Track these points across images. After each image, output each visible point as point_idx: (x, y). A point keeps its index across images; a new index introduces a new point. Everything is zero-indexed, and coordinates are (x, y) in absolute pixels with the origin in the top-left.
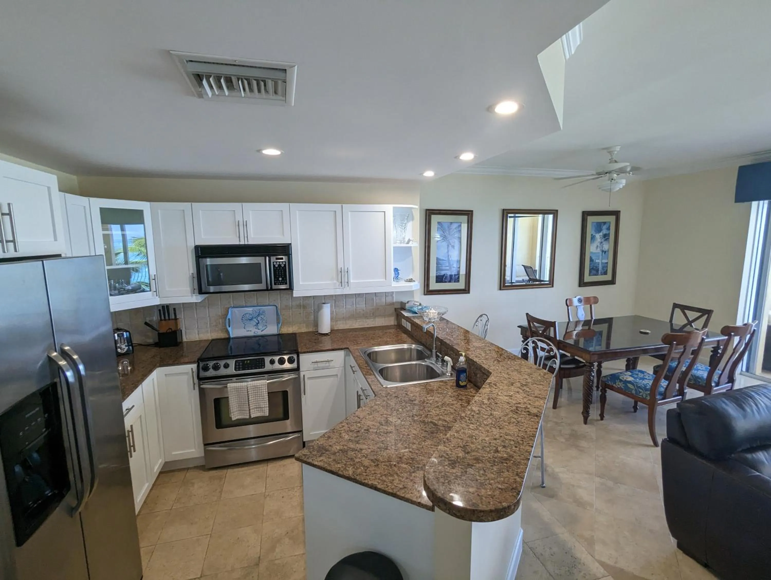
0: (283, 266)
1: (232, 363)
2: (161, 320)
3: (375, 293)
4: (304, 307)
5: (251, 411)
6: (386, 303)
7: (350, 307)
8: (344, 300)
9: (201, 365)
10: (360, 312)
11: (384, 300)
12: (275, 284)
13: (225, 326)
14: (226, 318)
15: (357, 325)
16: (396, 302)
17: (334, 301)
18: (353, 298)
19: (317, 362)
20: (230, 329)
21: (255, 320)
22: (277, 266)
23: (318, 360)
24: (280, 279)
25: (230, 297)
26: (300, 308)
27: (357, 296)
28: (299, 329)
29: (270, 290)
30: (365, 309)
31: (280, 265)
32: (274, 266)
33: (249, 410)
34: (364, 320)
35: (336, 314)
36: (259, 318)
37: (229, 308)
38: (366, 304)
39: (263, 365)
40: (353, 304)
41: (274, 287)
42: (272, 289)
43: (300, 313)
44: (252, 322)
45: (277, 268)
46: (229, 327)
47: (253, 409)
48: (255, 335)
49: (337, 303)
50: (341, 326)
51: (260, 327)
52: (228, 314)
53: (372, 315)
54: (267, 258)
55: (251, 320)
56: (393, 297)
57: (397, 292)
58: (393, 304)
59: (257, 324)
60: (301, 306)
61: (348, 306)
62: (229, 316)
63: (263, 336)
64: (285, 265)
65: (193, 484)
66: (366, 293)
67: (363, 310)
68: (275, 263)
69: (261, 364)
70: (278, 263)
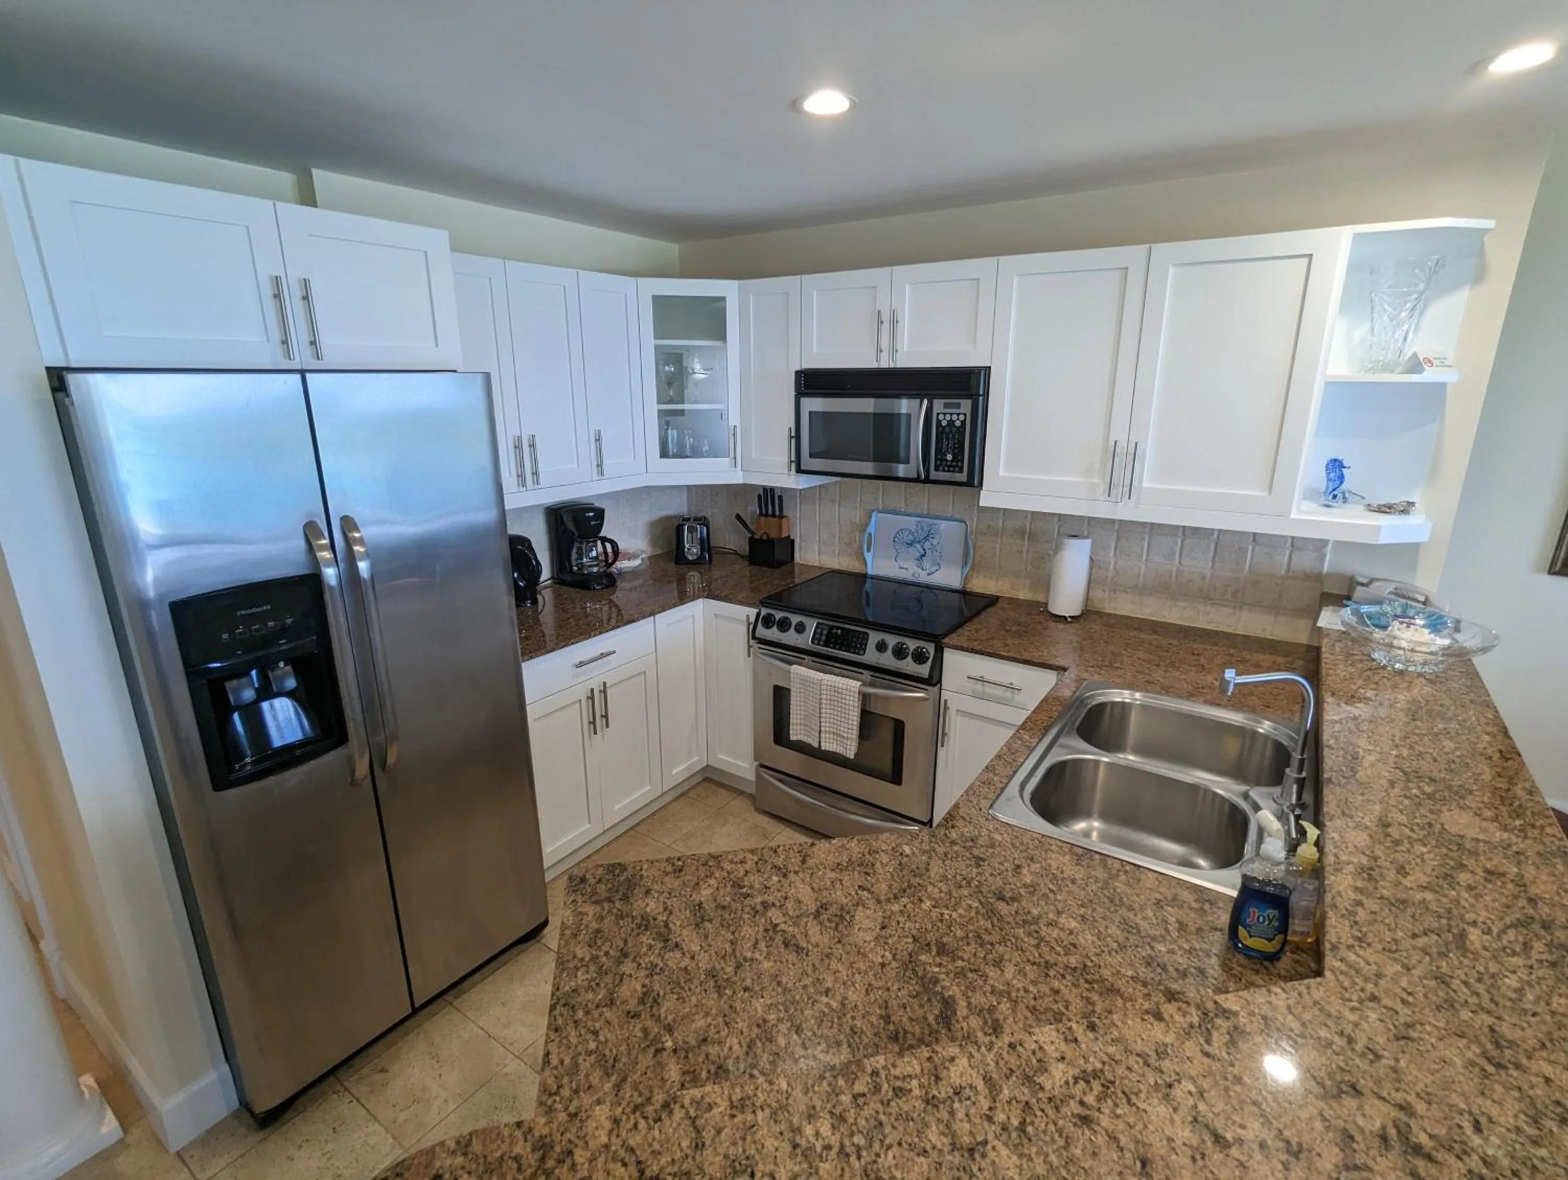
0: (958, 424)
1: (811, 625)
2: (761, 514)
3: (1255, 534)
4: (1033, 537)
5: (823, 735)
6: (1288, 570)
7: (1162, 560)
8: (1147, 539)
9: (764, 611)
10: (1190, 581)
11: (1286, 559)
12: (937, 469)
13: (861, 548)
14: (864, 530)
15: (1175, 614)
16: (1329, 575)
17: (1115, 535)
18: (1176, 535)
19: (981, 680)
20: (868, 556)
21: (917, 545)
22: (944, 423)
23: (987, 677)
24: (949, 457)
25: (878, 489)
26: (1023, 540)
27: (1188, 533)
28: (1013, 589)
29: (924, 482)
30: (1209, 574)
31: (951, 422)
32: (939, 422)
33: (820, 732)
34: (1201, 607)
35: (1117, 573)
36: (927, 545)
37: (873, 511)
38: (1214, 560)
39: (861, 648)
40: (1173, 554)
41: (934, 475)
42: (927, 480)
43: (1021, 552)
44: (911, 549)
45: (944, 428)
46: (869, 550)
47: (826, 732)
48: (914, 580)
49: (1123, 541)
50: (1124, 606)
51: (927, 563)
52: (867, 524)
53: (1229, 596)
54: (926, 402)
55: (910, 544)
56: (1323, 557)
57: (1339, 544)
58: (1319, 578)
59: (922, 556)
60: (1024, 532)
61: (1157, 558)
62: (871, 529)
63: (928, 587)
64: (963, 422)
65: (726, 822)
66: (1220, 531)
67: (1203, 578)
68: (941, 417)
69: (859, 645)
70: (948, 417)
